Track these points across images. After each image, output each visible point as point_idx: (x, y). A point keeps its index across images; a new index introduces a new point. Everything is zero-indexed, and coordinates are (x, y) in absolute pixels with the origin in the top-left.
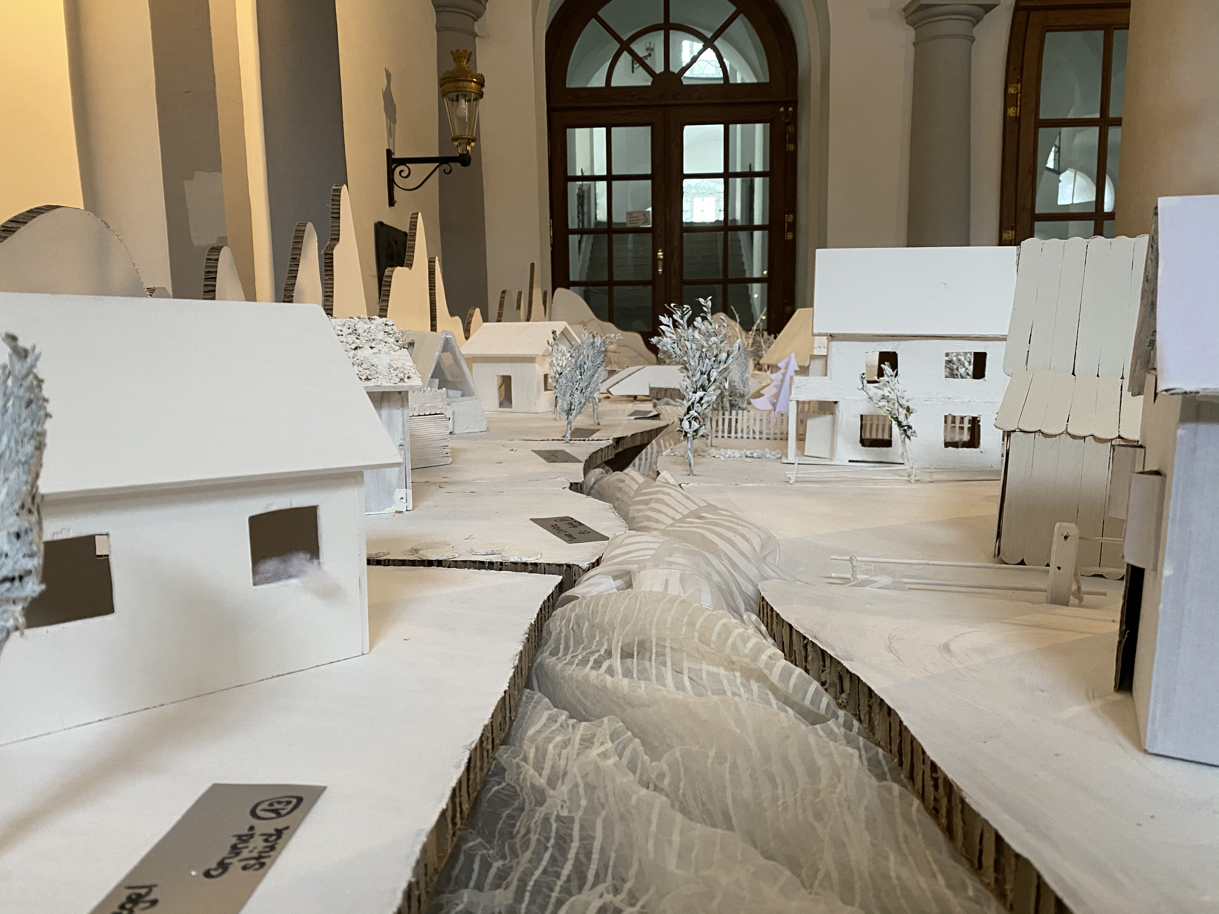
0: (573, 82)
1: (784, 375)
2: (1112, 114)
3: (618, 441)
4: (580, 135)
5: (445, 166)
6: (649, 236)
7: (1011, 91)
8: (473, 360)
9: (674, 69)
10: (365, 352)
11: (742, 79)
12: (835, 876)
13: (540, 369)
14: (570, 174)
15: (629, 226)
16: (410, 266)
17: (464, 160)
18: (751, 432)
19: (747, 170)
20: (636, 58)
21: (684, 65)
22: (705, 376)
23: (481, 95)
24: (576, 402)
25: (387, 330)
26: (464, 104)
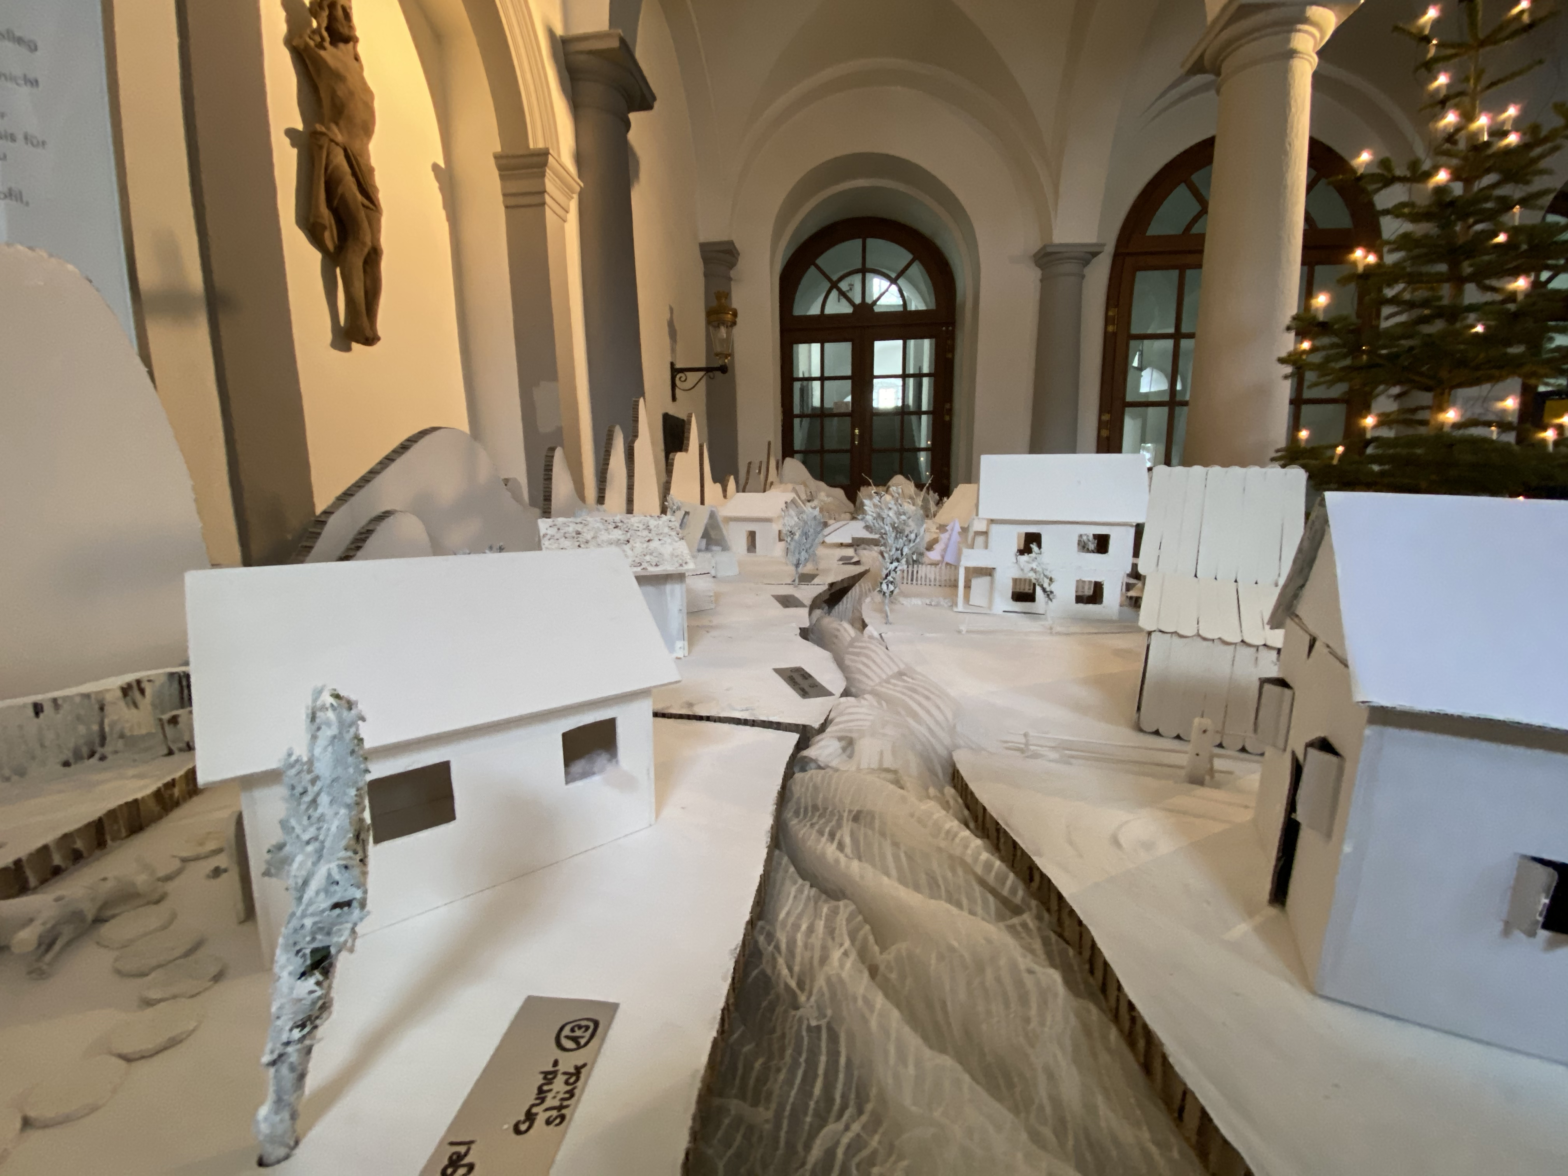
0: (798, 311)
1: (950, 535)
2: (1184, 329)
3: (832, 585)
4: (802, 350)
5: (711, 374)
6: (848, 419)
7: (1110, 313)
8: (730, 519)
9: (869, 301)
10: (655, 544)
11: (916, 306)
12: (1048, 1110)
13: (776, 527)
14: (795, 376)
15: (835, 411)
16: (686, 450)
17: (723, 369)
18: (928, 580)
19: (917, 372)
20: (843, 294)
21: (874, 299)
22: (899, 552)
23: (734, 323)
24: (802, 559)
25: (670, 526)
26: (723, 330)
